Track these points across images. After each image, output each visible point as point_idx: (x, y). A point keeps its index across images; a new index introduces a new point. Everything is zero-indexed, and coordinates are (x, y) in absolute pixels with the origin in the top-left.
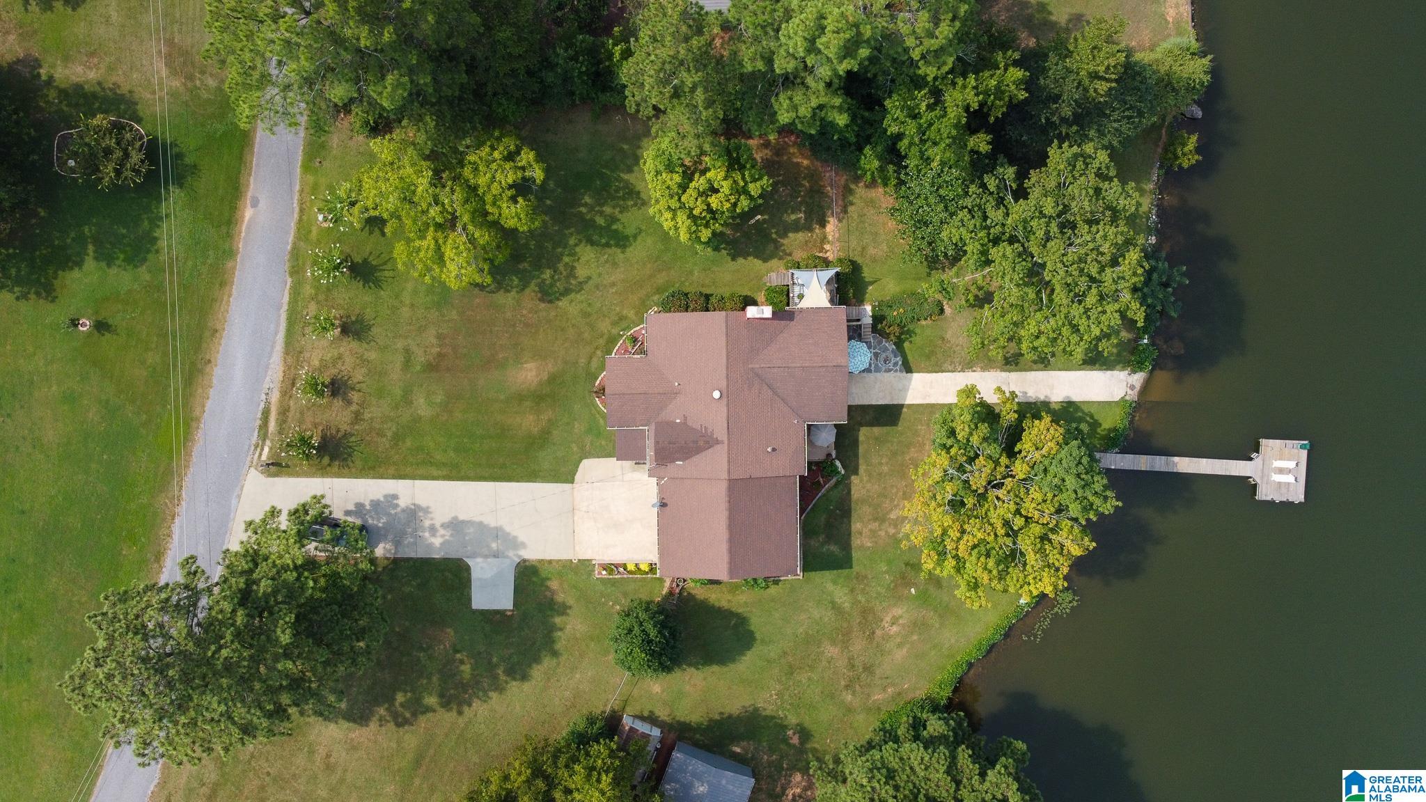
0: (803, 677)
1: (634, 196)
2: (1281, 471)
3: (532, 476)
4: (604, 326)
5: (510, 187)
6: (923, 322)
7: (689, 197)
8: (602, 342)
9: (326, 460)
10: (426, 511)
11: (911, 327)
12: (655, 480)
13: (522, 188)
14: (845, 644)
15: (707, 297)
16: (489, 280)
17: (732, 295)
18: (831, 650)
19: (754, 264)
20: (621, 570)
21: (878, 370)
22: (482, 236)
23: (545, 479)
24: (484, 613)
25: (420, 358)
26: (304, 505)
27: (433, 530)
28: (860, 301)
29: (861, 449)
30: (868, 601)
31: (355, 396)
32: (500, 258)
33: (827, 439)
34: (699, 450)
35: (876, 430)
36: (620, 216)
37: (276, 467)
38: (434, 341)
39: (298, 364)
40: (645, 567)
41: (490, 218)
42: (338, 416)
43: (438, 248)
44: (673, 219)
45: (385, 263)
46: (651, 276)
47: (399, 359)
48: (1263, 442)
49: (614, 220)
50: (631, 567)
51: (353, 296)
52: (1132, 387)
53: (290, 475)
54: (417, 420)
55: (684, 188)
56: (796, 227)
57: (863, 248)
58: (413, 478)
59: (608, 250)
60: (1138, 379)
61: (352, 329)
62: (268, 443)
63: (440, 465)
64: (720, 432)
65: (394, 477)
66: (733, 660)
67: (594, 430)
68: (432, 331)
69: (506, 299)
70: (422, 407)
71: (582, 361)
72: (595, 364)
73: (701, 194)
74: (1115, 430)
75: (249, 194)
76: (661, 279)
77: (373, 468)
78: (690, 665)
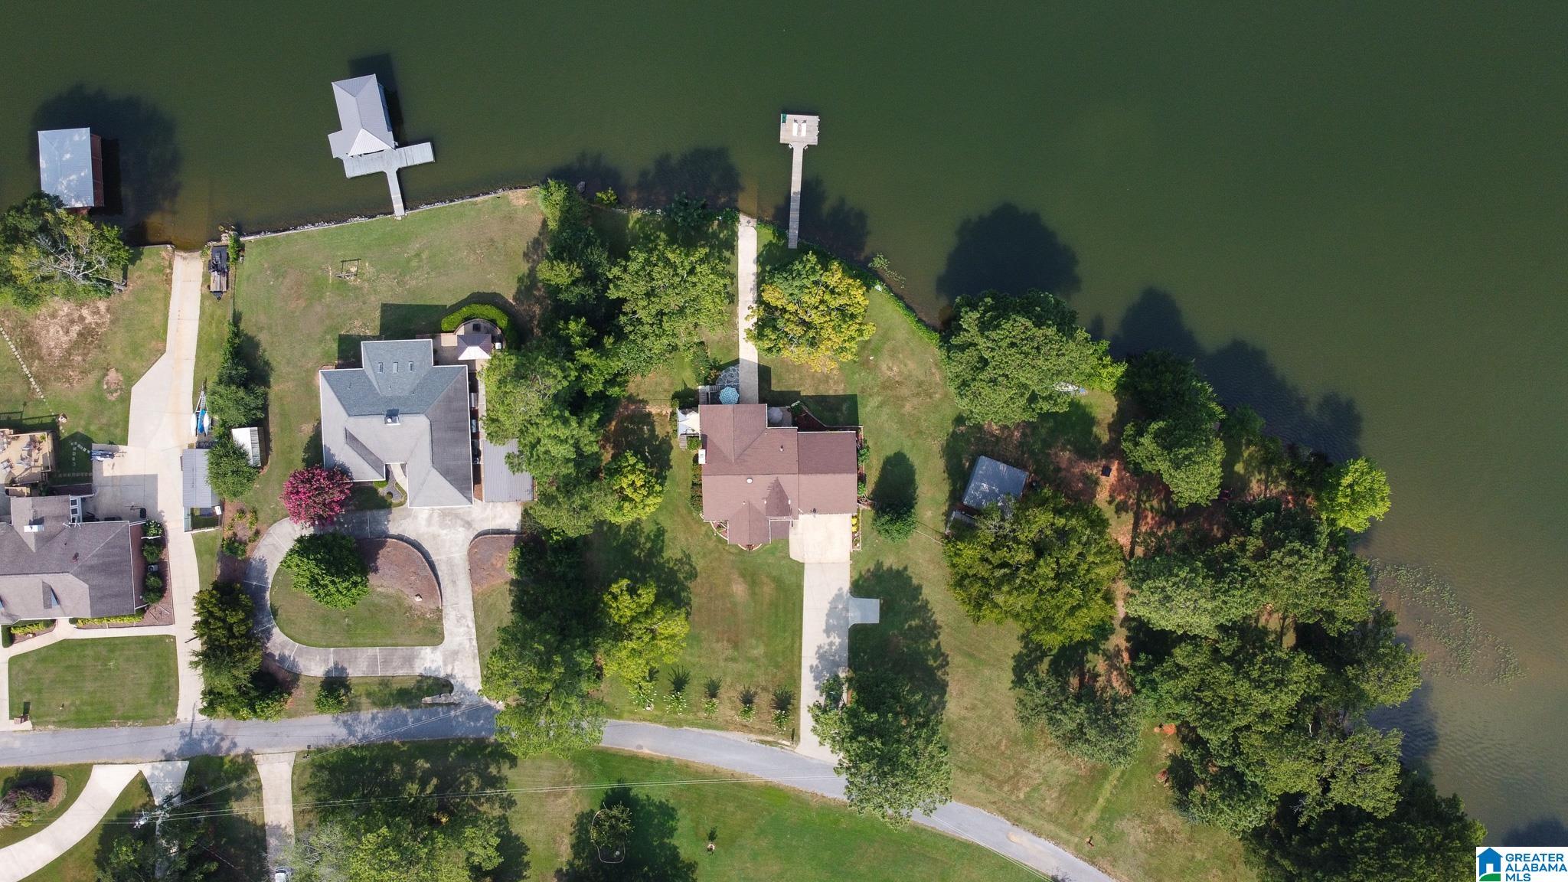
0: (924, 425)
1: (634, 526)
2: (799, 130)
3: (800, 587)
4: (711, 545)
5: (631, 597)
6: (709, 354)
7: (637, 497)
8: (720, 546)
9: (790, 707)
10: (820, 647)
11: (711, 361)
12: (800, 516)
13: (632, 591)
14: (904, 399)
15: (694, 484)
16: (683, 610)
17: (693, 470)
18: (908, 407)
19: (674, 455)
20: (856, 535)
21: (737, 381)
22: (659, 613)
23: (802, 580)
24: (881, 617)
25: (729, 652)
26: (813, 717)
27: (831, 644)
28: (696, 392)
29: (784, 389)
30: (877, 386)
31: (753, 690)
32: (670, 604)
33: (777, 413)
34: (782, 491)
35: (773, 381)
36: (646, 534)
37: (794, 736)
38: (720, 644)
39: (734, 723)
40: (855, 521)
41: (650, 610)
42: (764, 700)
43: (666, 638)
44: (649, 506)
45: (675, 672)
46: (682, 517)
47: (730, 664)
48: (781, 142)
49: (648, 537)
50: (854, 529)
51: (695, 690)
52: (749, 222)
53: (799, 729)
54: (766, 655)
55: (631, 500)
56: (652, 430)
57: (665, 391)
58: (800, 657)
59: (666, 541)
60: (743, 218)
61: (712, 691)
62: (780, 741)
63: (793, 642)
64: (771, 479)
65: (800, 668)
66: (912, 466)
67: (772, 551)
68: (714, 645)
69: (695, 601)
70: (759, 651)
71: (732, 557)
72: (733, 550)
73: (635, 490)
74: (774, 233)
75: (635, 750)
76: (684, 511)
77: (795, 680)
78: (915, 492)
